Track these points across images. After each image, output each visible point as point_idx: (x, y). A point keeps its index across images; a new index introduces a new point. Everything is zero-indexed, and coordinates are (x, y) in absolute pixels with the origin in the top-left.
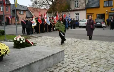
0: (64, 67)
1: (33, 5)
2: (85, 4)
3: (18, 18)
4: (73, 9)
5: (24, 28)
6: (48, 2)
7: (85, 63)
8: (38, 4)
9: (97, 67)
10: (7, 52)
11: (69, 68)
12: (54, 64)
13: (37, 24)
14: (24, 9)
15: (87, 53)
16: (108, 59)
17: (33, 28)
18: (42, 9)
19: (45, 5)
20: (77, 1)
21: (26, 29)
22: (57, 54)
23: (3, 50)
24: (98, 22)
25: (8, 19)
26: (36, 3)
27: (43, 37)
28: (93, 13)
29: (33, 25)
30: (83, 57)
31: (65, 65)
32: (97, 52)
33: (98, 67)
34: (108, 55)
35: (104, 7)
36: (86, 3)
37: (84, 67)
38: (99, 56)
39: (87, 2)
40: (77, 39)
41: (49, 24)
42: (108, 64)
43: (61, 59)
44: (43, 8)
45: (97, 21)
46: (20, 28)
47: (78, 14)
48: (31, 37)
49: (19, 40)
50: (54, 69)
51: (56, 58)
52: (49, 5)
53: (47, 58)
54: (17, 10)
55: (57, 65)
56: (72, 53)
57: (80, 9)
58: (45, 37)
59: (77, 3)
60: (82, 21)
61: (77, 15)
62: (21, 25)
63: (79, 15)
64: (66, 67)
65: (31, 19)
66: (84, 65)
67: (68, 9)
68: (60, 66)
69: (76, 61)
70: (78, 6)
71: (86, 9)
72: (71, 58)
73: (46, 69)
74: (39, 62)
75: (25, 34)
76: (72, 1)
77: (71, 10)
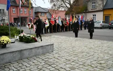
1: (52, 7)
2: (103, 5)
4: (90, 10)
6: (66, 5)
7: (67, 54)
13: (50, 25)
14: (45, 11)
17: (46, 28)
23: (6, 40)
26: (54, 5)
27: (52, 36)
28: (111, 14)
29: (46, 26)
30: (70, 51)
32: (86, 48)
37: (64, 56)
41: (61, 25)
42: (85, 56)
45: (112, 22)
47: (95, 15)
50: (41, 56)
51: (45, 49)
52: (67, 7)
57: (97, 10)
59: (94, 4)
60: (97, 22)
61: (94, 17)
63: (96, 17)
64: (50, 56)
65: (45, 20)
67: (85, 11)
71: (103, 10)
73: (35, 56)
76: (89, 2)
77: (87, 11)
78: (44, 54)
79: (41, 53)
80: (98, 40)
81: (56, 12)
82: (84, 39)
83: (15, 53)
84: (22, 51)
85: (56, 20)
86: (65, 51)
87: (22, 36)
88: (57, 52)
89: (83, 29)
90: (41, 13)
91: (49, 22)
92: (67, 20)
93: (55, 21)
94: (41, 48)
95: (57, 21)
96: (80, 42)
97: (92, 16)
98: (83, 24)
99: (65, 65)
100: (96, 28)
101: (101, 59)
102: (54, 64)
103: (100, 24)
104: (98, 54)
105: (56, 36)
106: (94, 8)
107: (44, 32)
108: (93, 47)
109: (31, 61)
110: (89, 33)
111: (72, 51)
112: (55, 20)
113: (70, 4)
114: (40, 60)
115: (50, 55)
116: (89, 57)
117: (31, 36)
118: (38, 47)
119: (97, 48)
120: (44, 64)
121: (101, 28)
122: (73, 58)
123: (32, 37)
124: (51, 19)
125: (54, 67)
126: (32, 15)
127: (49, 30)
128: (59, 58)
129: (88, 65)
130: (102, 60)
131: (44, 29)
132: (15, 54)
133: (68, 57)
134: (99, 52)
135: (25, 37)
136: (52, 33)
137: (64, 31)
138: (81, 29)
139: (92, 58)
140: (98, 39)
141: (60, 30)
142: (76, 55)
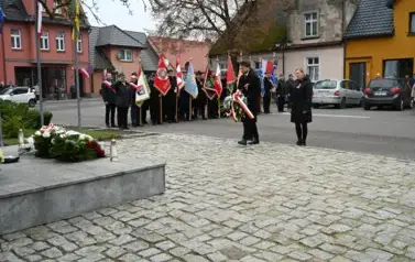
0: (146, 209)
1: (161, 30)
2: (343, 25)
4: (298, 42)
6: (210, 21)
7: (216, 203)
9: (239, 211)
11: (160, 210)
12: (124, 200)
17: (139, 106)
20: (315, 15)
22: (135, 175)
26: (169, 21)
27: (162, 136)
28: (370, 58)
29: (138, 98)
30: (224, 189)
32: (283, 178)
35: (411, 34)
36: (344, 19)
39: (348, 18)
41: (195, 94)
42: (278, 207)
43: (154, 191)
47: (317, 61)
49: (48, 136)
52: (214, 28)
55: (133, 203)
57: (323, 40)
58: (169, 135)
59: (311, 21)
60: (323, 84)
61: (313, 65)
63: (320, 64)
64: (152, 209)
65: (133, 77)
67: (282, 44)
69: (195, 197)
70: (315, 33)
71: (344, 42)
72: (189, 190)
73: (97, 210)
76: (295, 12)
77: (289, 45)
78: (129, 202)
79: (119, 198)
80: (325, 151)
81: (173, 47)
82: (276, 147)
83: (20, 199)
84: (46, 193)
85: (175, 78)
86: (208, 190)
87: (47, 134)
88: (180, 194)
89: (273, 108)
90: (121, 48)
91: (151, 84)
92: (214, 77)
93: (173, 80)
94: (116, 180)
95: (179, 80)
96: (262, 157)
97: (306, 64)
98: (274, 90)
99: (205, 242)
100: (318, 106)
101: (337, 218)
102: (167, 239)
103: (335, 90)
104: (325, 201)
105: (174, 137)
106: (312, 36)
107: (129, 120)
108: (307, 173)
109: (80, 229)
110: (294, 125)
111: (234, 190)
112: (170, 78)
113: (226, 18)
114: (113, 226)
115: (151, 205)
116: (293, 213)
117: (82, 136)
118: (109, 178)
119: (321, 179)
120: (129, 238)
121: (336, 106)
122: (237, 216)
123: (86, 140)
124: (155, 72)
125: (167, 252)
126: (84, 59)
127: (148, 112)
128: (186, 217)
129: (291, 239)
130: (338, 222)
131: (130, 109)
132: (20, 204)
133: (218, 211)
134: (327, 191)
135: (59, 140)
136: (159, 123)
137: (204, 118)
138: (267, 111)
139: (305, 214)
140: (324, 147)
141: (192, 112)
142: (248, 206)
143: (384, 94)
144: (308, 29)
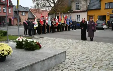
0: (65, 68)
2: (87, 6)
3: (20, 19)
4: (74, 11)
5: (26, 29)
7: (87, 64)
8: (40, 6)
9: (98, 68)
10: (10, 52)
11: (71, 69)
12: (55, 65)
14: (27, 11)
15: (88, 54)
16: (109, 60)
17: (35, 29)
18: (44, 11)
19: (47, 6)
20: (79, 3)
21: (28, 30)
22: (58, 55)
23: (6, 50)
24: (99, 24)
25: (10, 20)
27: (45, 38)
28: (94, 15)
29: (35, 26)
30: (84, 58)
31: (66, 66)
32: (98, 53)
33: (100, 68)
34: (109, 57)
35: (105, 9)
38: (100, 58)
39: (88, 4)
40: (78, 40)
42: (109, 65)
43: (63, 60)
44: (44, 9)
45: (98, 22)
46: (22, 29)
47: (79, 16)
48: (33, 38)
49: (22, 41)
50: (56, 70)
51: (58, 59)
53: (49, 58)
54: (19, 11)
55: (58, 65)
56: (73, 54)
57: (81, 10)
58: (47, 38)
59: (78, 5)
61: (78, 17)
62: (23, 26)
65: (33, 20)
66: (86, 66)
67: (69, 11)
68: (61, 67)
69: (77, 62)
70: (79, 8)
71: (87, 11)
72: (72, 59)
73: (48, 70)
74: (41, 62)
75: (27, 35)
76: (73, 2)
77: (72, 11)
90: (22, 12)
97: (76, 16)
105: (49, 38)
106: (78, 9)
118: (51, 57)
123: (36, 42)
126: (12, 14)
138: (69, 30)
143: (101, 25)
144: (77, 7)
